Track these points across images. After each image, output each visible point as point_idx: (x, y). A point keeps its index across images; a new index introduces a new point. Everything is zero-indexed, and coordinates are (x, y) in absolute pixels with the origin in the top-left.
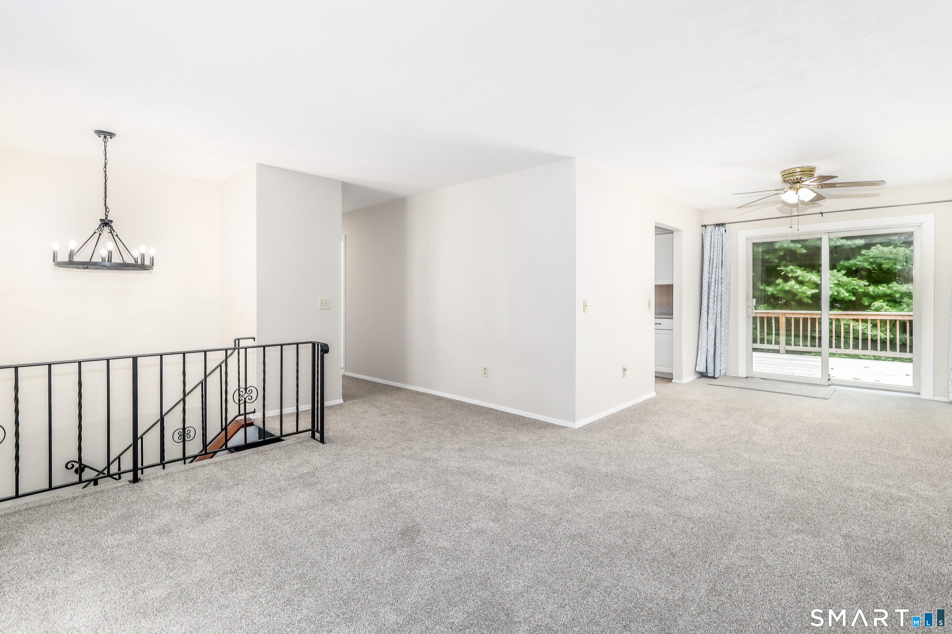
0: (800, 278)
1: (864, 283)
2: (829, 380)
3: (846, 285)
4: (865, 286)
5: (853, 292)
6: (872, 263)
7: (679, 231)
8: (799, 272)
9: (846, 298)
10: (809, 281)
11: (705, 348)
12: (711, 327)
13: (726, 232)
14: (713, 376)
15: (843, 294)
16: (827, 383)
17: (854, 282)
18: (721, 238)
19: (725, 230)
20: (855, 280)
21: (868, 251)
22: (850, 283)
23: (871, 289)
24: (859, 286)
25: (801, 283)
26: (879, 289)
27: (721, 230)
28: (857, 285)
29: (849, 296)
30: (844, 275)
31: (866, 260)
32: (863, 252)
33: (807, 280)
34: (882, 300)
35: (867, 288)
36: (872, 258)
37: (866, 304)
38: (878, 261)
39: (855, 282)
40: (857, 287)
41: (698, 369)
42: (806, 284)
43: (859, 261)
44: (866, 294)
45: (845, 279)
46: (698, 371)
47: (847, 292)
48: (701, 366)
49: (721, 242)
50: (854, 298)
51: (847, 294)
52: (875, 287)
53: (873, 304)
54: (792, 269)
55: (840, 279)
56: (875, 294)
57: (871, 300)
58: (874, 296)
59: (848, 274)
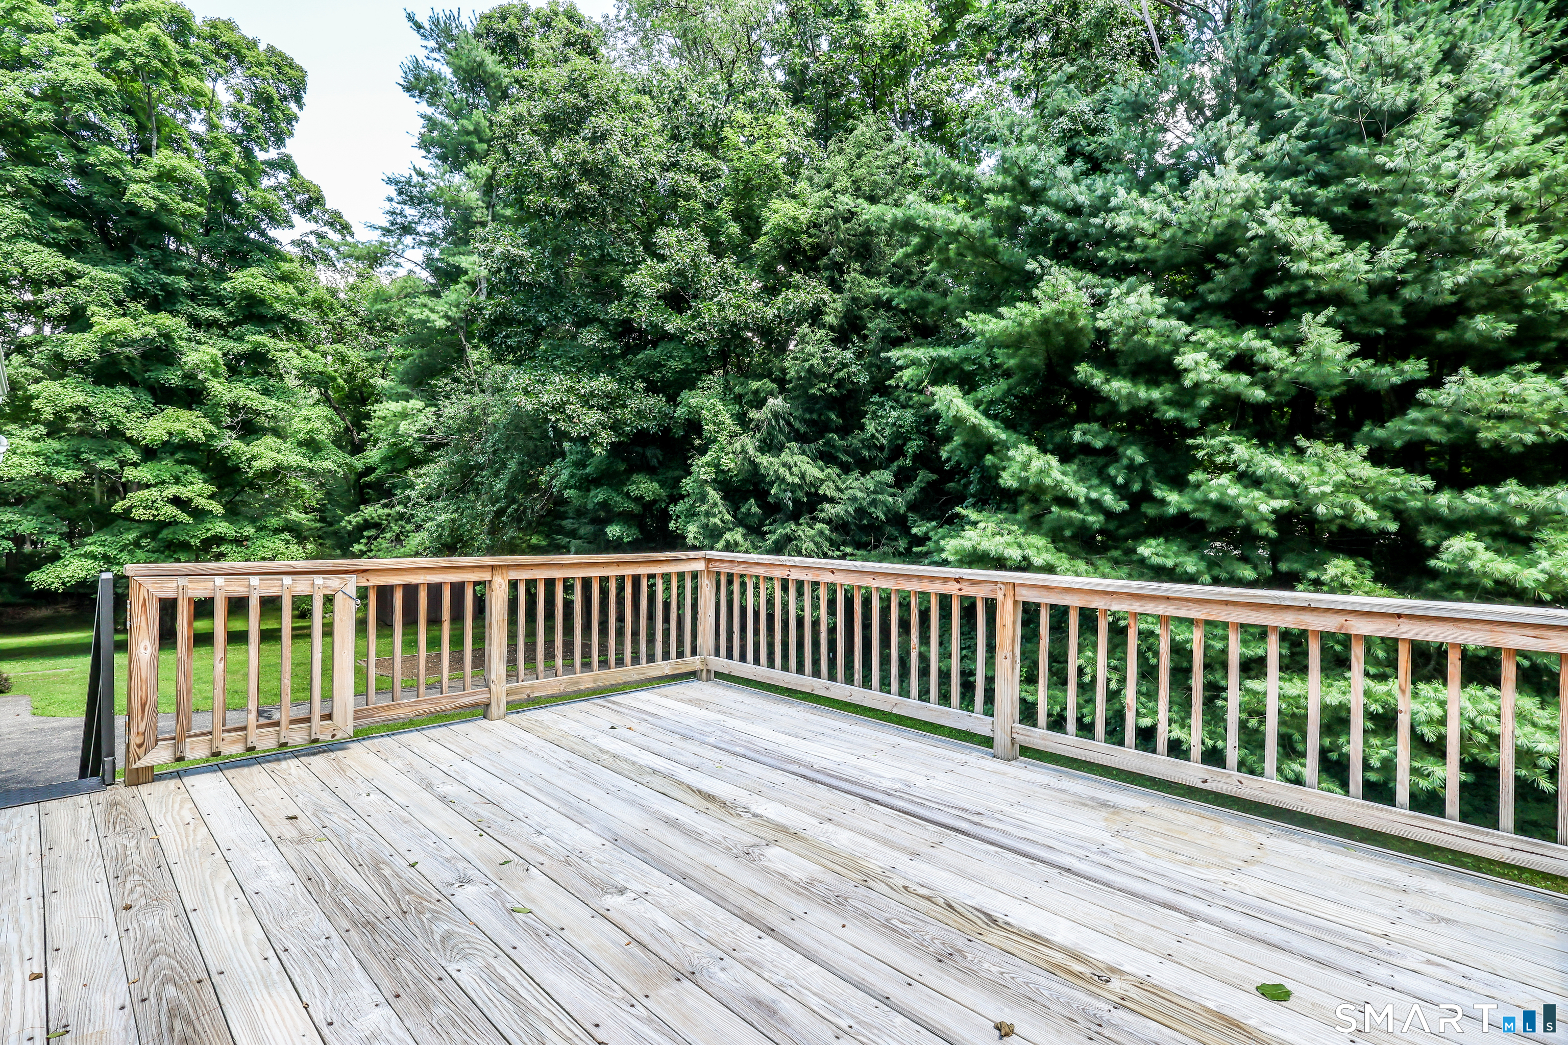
0: (1244, 468)
1: (1425, 484)
3: (1372, 489)
4: (1427, 491)
5: (1395, 509)
6: (1449, 427)
8: (1246, 452)
9: (1371, 525)
10: (1268, 476)
17: (1392, 480)
20: (1397, 475)
21: (1436, 393)
22: (1385, 483)
23: (1443, 500)
24: (1409, 493)
25: (1249, 480)
26: (1465, 500)
28: (1402, 488)
29: (1380, 518)
30: (1365, 459)
31: (1434, 421)
32: (1423, 394)
33: (1262, 472)
34: (1473, 535)
35: (1430, 497)
36: (1449, 410)
37: (1430, 542)
38: (1467, 420)
39: (1396, 481)
40: (1401, 495)
42: (1264, 486)
43: (1414, 422)
44: (1431, 517)
45: (1368, 471)
47: (1374, 508)
50: (1393, 527)
51: (1372, 514)
52: (1456, 494)
53: (1446, 544)
54: (1227, 443)
55: (1356, 472)
56: (1454, 517)
57: (1444, 533)
58: (1455, 521)
59: (1377, 457)
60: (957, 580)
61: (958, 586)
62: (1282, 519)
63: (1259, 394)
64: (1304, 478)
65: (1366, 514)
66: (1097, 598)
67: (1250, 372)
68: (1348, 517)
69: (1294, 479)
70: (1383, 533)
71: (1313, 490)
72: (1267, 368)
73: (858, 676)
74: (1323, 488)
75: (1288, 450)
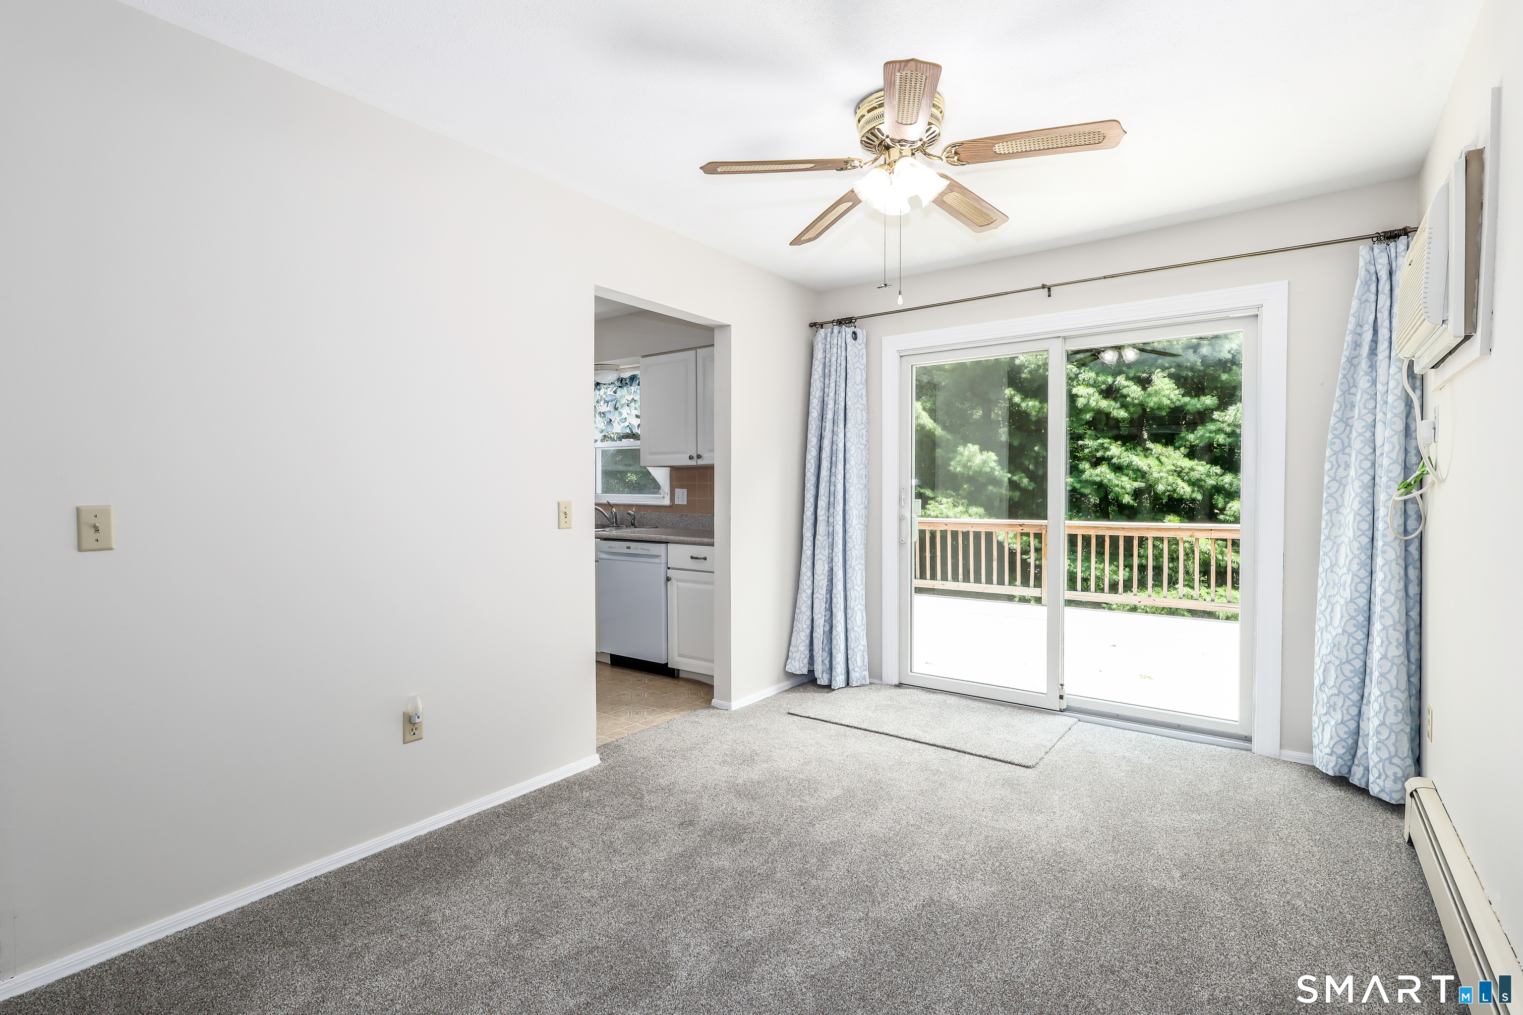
0: (1114, 460)
1: (1216, 471)
2: (1061, 697)
3: (1187, 472)
5: (1195, 483)
7: (725, 327)
8: (1115, 450)
9: (1187, 495)
10: (1129, 466)
11: (805, 617)
12: (822, 568)
13: (855, 339)
14: (826, 683)
15: (1183, 488)
16: (1057, 704)
17: (1200, 468)
18: (843, 353)
19: (854, 333)
20: (1202, 465)
22: (1195, 470)
24: (1207, 476)
25: (1118, 469)
27: (844, 333)
28: (1205, 473)
29: (1193, 491)
30: (1185, 456)
32: (1216, 415)
33: (1125, 464)
36: (1229, 425)
40: (1204, 477)
41: (790, 668)
42: (1126, 471)
44: (1218, 489)
45: (1187, 463)
46: (789, 671)
47: (1189, 485)
48: (797, 659)
49: (843, 363)
50: (1199, 496)
51: (1188, 489)
53: (1230, 505)
54: (1103, 444)
55: (1179, 464)
59: (1192, 454)
60: (1020, 525)
61: (1021, 528)
62: (1137, 494)
63: (1122, 414)
64: (1150, 468)
65: (1185, 489)
66: (1091, 530)
67: (1115, 399)
68: (1174, 491)
69: (1145, 468)
70: (1193, 500)
71: (1156, 475)
72: (1125, 396)
73: (961, 577)
74: (1161, 474)
75: (1139, 448)
